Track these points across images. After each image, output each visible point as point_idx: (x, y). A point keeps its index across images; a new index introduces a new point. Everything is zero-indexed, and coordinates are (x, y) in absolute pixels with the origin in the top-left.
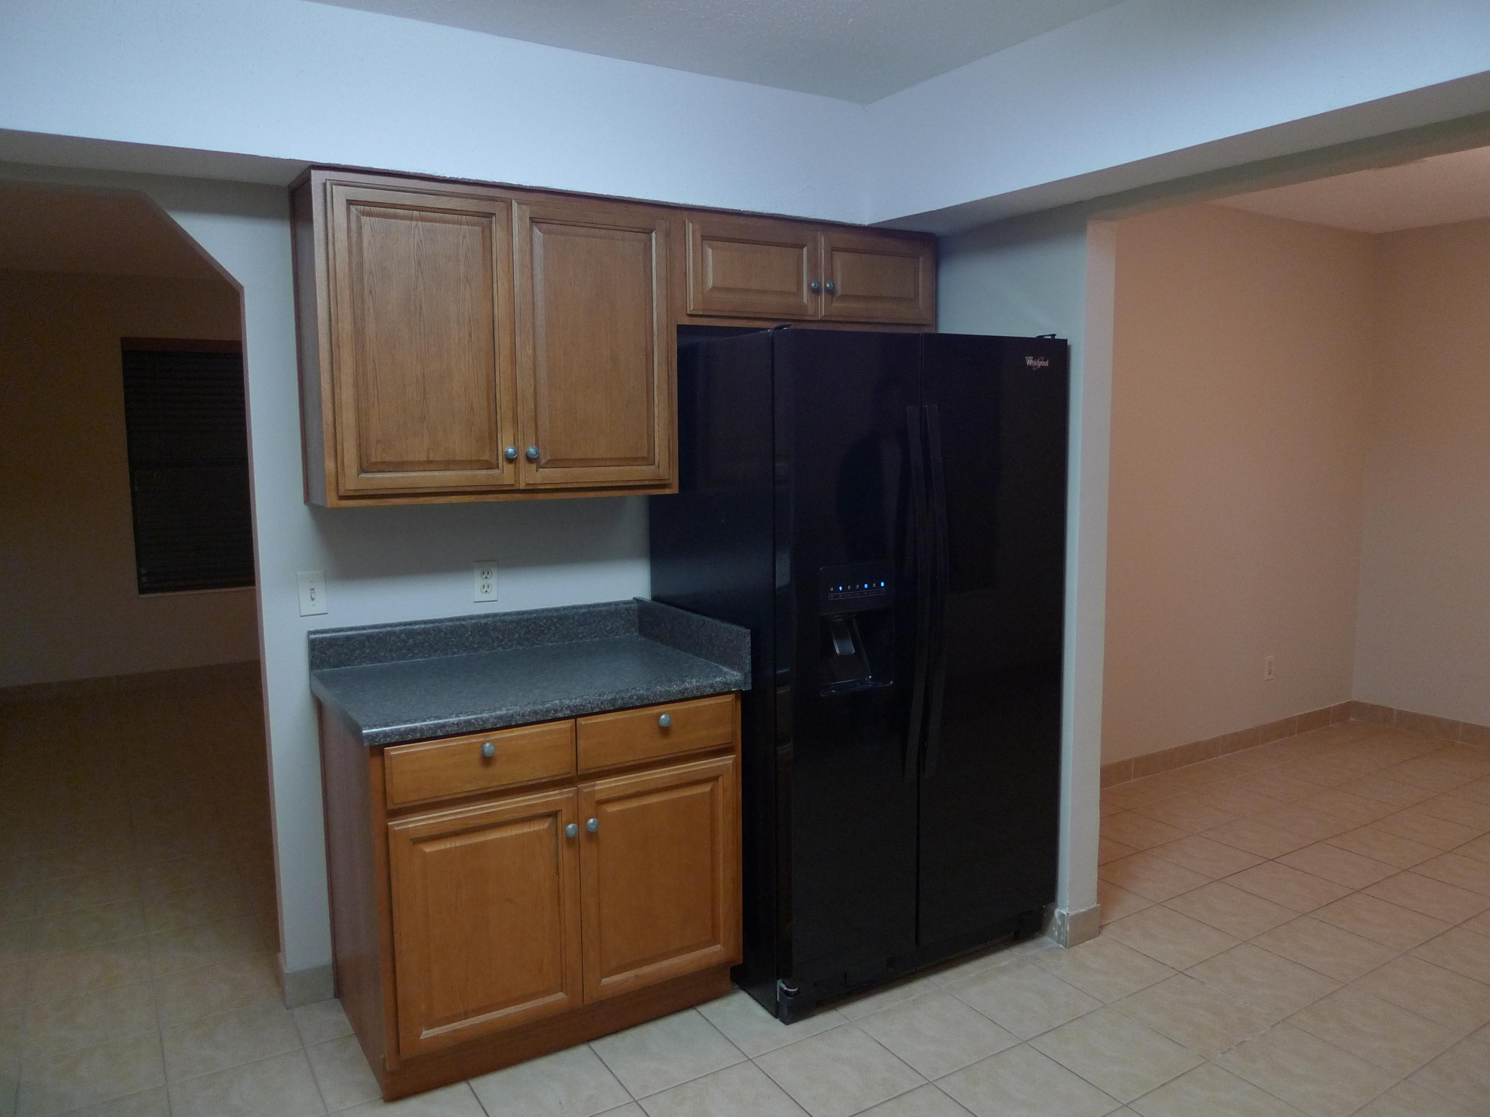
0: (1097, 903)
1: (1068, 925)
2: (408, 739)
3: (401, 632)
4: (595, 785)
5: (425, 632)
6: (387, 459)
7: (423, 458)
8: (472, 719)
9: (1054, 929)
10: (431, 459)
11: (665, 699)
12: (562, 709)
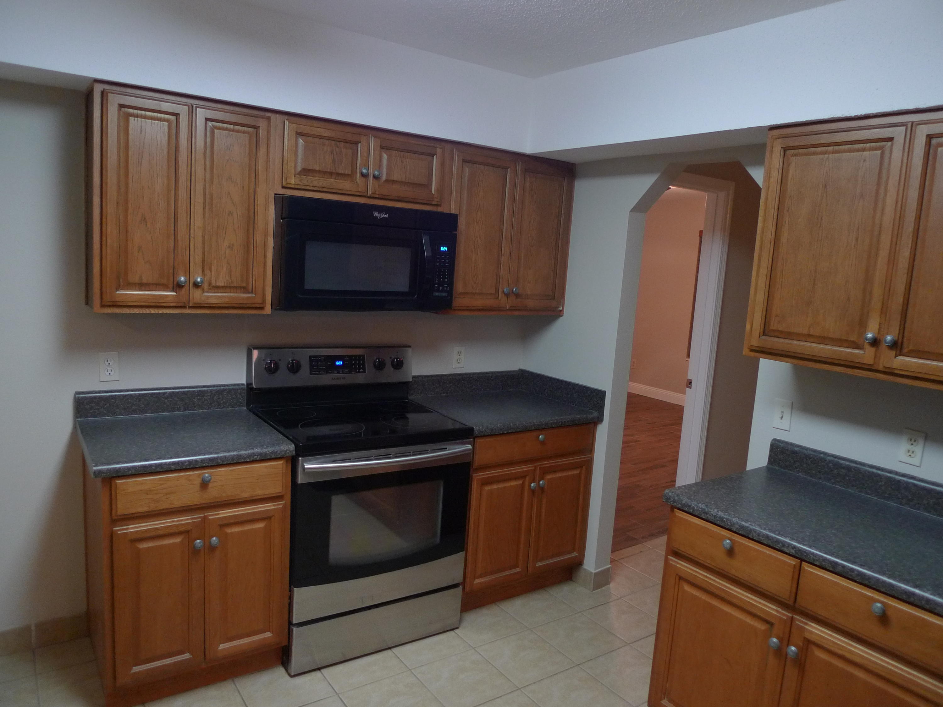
2: (685, 510)
3: (830, 461)
4: (806, 624)
5: (849, 469)
6: (781, 329)
7: (805, 332)
8: (725, 518)
10: (810, 334)
11: (886, 590)
12: (788, 546)
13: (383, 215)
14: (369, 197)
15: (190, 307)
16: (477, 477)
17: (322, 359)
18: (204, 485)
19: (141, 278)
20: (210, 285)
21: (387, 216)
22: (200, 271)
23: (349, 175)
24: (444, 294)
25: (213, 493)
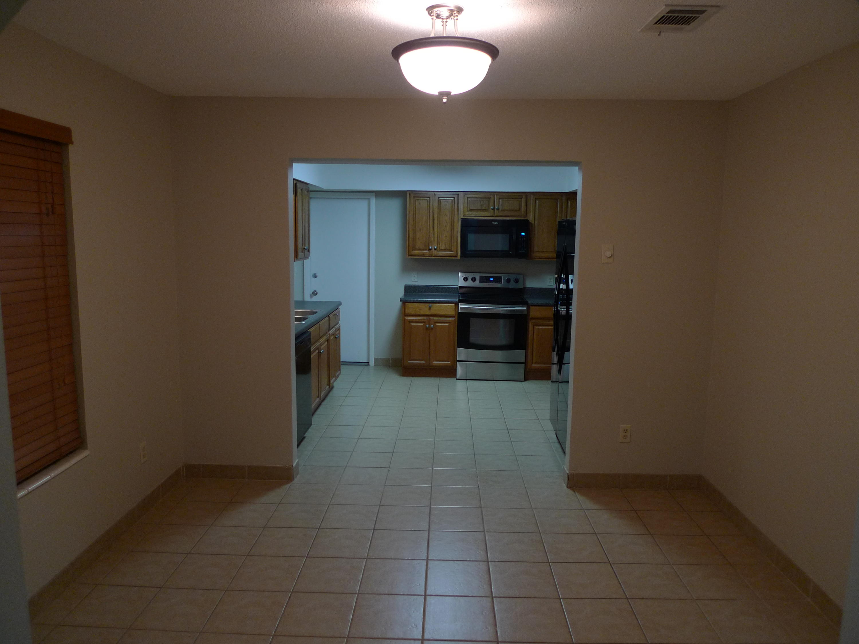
13: (496, 223)
14: (496, 217)
15: (434, 256)
16: (531, 323)
17: (485, 277)
18: (430, 308)
19: (419, 247)
20: (439, 249)
21: (498, 223)
22: (436, 245)
23: (487, 210)
24: (523, 251)
25: (433, 311)
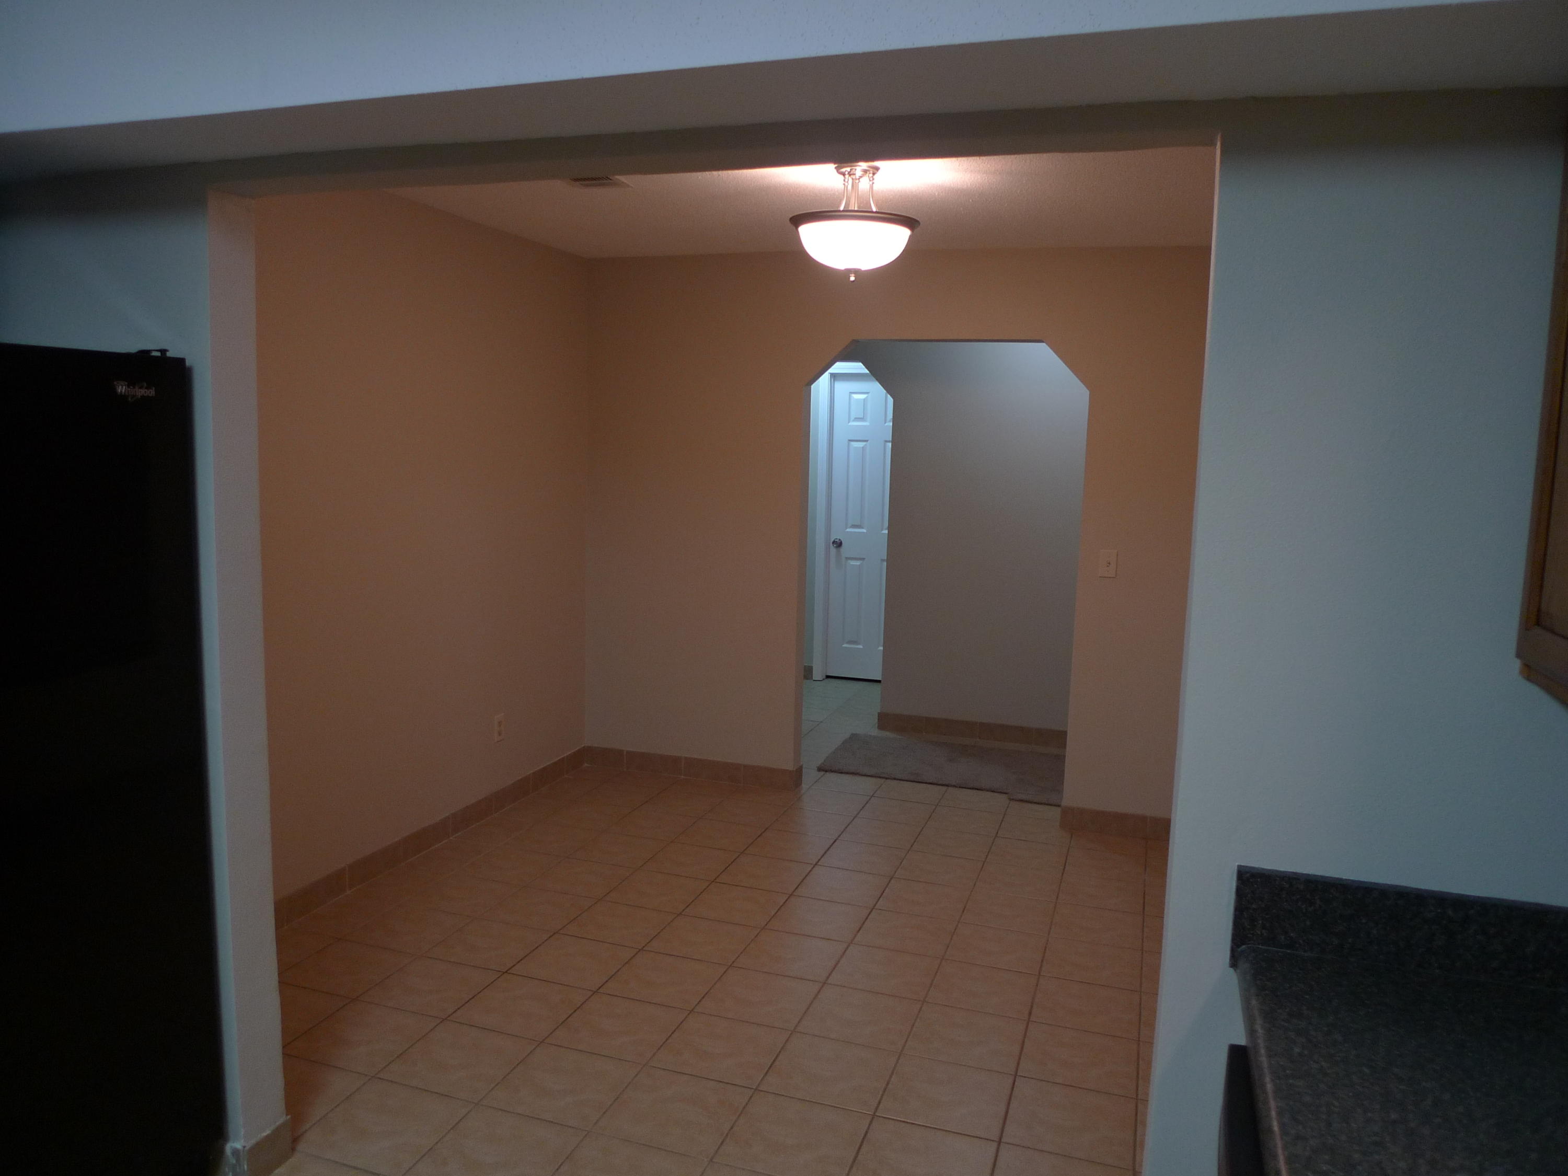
0: (287, 1115)
1: (246, 1162)
9: (227, 1169)
